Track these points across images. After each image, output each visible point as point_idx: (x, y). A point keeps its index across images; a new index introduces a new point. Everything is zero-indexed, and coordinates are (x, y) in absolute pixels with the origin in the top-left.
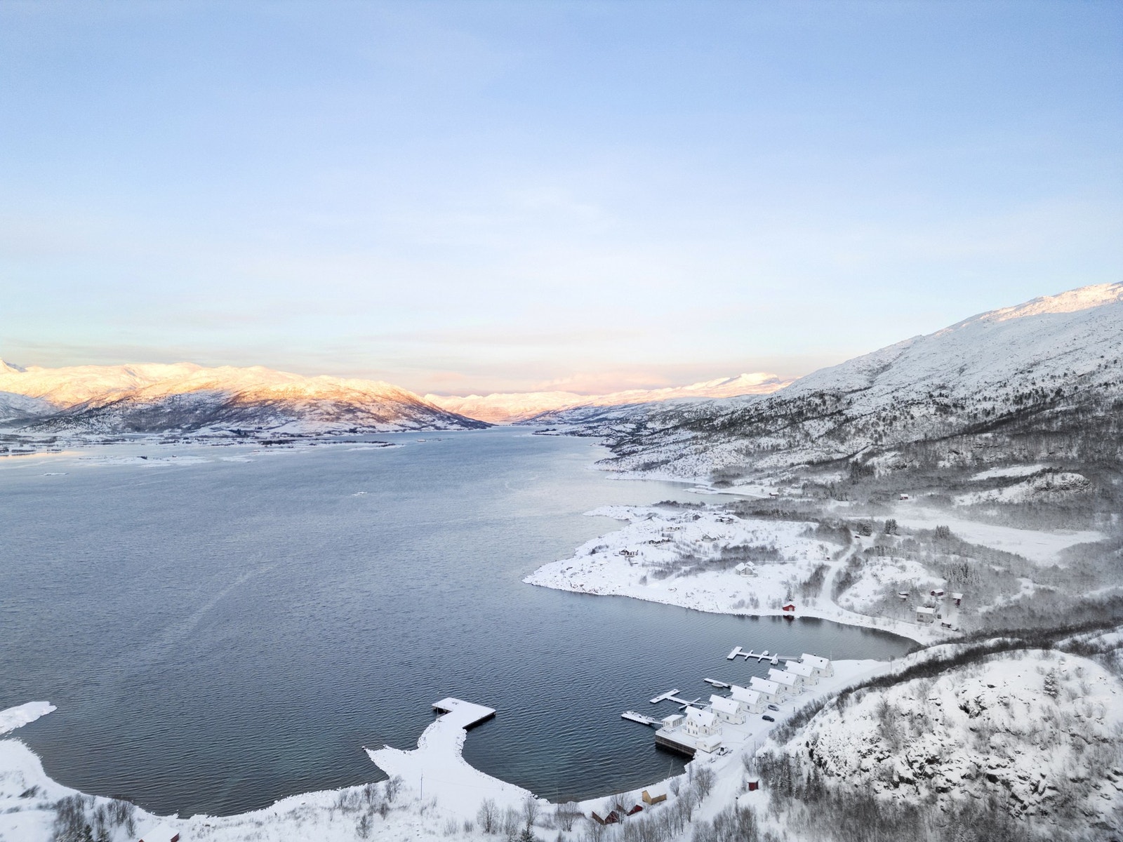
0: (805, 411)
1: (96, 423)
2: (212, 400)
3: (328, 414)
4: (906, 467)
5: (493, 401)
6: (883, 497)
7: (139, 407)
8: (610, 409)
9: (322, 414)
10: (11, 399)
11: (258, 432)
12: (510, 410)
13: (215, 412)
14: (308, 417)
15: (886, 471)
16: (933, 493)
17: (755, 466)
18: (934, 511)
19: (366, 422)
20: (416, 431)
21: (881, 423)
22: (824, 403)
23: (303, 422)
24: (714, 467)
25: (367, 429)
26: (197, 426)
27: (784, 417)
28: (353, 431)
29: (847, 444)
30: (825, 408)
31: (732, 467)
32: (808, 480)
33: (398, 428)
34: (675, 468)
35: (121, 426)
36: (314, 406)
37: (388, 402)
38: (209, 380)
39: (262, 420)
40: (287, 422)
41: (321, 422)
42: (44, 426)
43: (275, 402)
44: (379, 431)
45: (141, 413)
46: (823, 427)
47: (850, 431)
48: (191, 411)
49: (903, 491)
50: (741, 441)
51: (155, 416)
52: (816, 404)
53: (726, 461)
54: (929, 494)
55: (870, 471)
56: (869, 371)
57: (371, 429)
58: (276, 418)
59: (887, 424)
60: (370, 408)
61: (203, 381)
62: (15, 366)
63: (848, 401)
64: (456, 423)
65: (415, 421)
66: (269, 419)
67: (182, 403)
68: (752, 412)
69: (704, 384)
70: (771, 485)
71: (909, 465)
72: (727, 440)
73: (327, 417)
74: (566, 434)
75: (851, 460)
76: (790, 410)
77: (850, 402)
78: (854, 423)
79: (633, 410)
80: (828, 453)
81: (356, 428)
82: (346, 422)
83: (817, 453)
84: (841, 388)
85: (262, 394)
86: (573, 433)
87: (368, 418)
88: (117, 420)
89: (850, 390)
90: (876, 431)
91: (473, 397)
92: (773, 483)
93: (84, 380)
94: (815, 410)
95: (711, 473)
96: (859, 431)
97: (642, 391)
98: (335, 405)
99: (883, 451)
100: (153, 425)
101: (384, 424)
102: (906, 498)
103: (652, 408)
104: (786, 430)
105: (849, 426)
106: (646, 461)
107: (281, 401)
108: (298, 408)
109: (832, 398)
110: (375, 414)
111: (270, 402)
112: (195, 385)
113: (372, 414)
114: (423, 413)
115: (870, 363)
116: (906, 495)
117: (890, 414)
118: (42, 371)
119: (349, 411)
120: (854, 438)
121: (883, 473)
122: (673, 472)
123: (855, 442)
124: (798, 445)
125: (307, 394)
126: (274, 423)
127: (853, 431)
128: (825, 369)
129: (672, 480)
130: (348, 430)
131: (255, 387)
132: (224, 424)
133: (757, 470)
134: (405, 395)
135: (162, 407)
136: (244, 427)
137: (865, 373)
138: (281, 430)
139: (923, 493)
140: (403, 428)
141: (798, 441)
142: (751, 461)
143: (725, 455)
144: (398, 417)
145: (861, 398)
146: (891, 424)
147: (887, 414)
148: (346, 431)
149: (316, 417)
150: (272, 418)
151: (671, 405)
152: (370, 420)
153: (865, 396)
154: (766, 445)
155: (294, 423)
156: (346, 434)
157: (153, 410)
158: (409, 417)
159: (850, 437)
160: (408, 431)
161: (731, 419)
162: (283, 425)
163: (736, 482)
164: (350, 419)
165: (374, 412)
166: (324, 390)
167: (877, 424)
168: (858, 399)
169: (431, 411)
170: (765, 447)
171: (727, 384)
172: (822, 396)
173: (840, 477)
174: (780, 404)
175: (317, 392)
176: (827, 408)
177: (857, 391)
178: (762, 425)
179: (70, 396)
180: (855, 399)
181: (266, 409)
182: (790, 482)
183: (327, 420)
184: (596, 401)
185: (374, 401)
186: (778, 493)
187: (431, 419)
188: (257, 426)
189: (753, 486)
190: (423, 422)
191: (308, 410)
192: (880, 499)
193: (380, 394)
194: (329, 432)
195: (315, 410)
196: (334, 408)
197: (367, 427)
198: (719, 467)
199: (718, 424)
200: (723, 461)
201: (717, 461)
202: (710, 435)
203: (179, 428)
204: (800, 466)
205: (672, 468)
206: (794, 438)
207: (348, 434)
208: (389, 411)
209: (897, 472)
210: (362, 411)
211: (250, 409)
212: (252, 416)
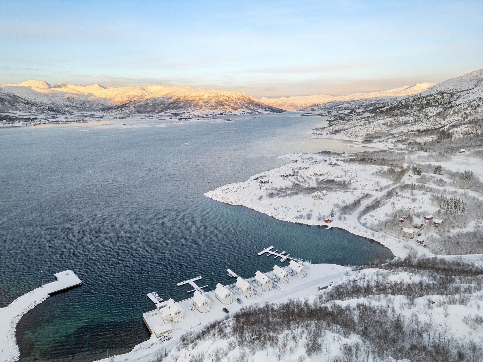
0: (431, 102)
1: (125, 110)
2: (168, 100)
3: (213, 106)
4: (472, 133)
5: (291, 100)
6: (449, 151)
7: (140, 103)
8: (344, 103)
9: (210, 106)
10: (99, 100)
11: (183, 114)
12: (298, 104)
13: (168, 106)
14: (204, 108)
15: (459, 136)
16: (480, 149)
17: (391, 132)
18: (476, 160)
19: (228, 110)
20: (250, 114)
21: (470, 108)
22: (443, 97)
23: (202, 110)
24: (368, 132)
25: (228, 113)
26: (161, 111)
27: (418, 105)
28: (222, 114)
29: (446, 120)
30: (443, 100)
31: (378, 132)
32: (413, 140)
33: (241, 113)
34: (348, 133)
35: (133, 111)
36: (206, 103)
37: (238, 101)
38: (169, 92)
39: (185, 109)
40: (195, 110)
41: (209, 110)
42: (106, 111)
43: (192, 101)
44: (233, 114)
45: (141, 106)
46: (436, 111)
47: (450, 113)
48: (159, 105)
49: (463, 148)
50: (389, 119)
51: (146, 107)
52: (438, 98)
53: (375, 130)
54: (478, 150)
55: (450, 136)
56: (477, 80)
57: (230, 113)
58: (191, 108)
59: (473, 109)
60: (231, 103)
61: (167, 92)
62: (103, 87)
63: (458, 96)
64: (268, 110)
65: (250, 109)
66: (188, 108)
67: (156, 101)
68: (403, 103)
69: (396, 89)
70: (392, 142)
71: (474, 132)
72: (382, 118)
73: (212, 107)
74: (316, 115)
75: (442, 129)
76: (423, 101)
77: (459, 97)
78: (453, 108)
79: (355, 103)
80: (434, 125)
81: (223, 113)
82: (220, 110)
83: (428, 125)
84: (457, 89)
85: (187, 98)
86: (319, 115)
87: (229, 108)
88: (132, 109)
89: (461, 90)
90: (465, 113)
91: (283, 98)
92: (393, 142)
93: (125, 92)
94: (437, 101)
95: (365, 135)
96: (455, 113)
97: (364, 93)
98: (215, 102)
99: (461, 124)
100: (145, 111)
101: (236, 111)
102: (464, 152)
103: (365, 102)
104: (415, 113)
105: (450, 110)
106: (337, 129)
107: (194, 101)
108: (200, 104)
109: (448, 95)
110: (232, 107)
111: (190, 101)
112: (163, 94)
113: (231, 106)
114: (254, 106)
115: (478, 75)
116: (464, 150)
117: (476, 103)
118: (112, 89)
119: (221, 105)
120: (451, 117)
121: (457, 136)
122: (346, 135)
123: (451, 119)
124: (420, 120)
125: (204, 98)
126: (190, 110)
127: (452, 113)
128: (451, 79)
129: (344, 139)
130: (220, 113)
131: (184, 95)
132: (171, 110)
133: (390, 134)
134: (247, 97)
135: (149, 103)
136: (178, 112)
137: (474, 80)
138: (192, 113)
139: (475, 149)
140: (243, 113)
141: (420, 119)
142: (390, 129)
143: (375, 126)
144: (242, 108)
145: (466, 95)
146: (476, 109)
147: (474, 103)
148: (218, 114)
149: (207, 108)
150: (190, 108)
151: (375, 100)
152: (230, 109)
153: (468, 93)
154: (402, 120)
155: (198, 110)
156: (218, 115)
157: (145, 105)
158: (247, 108)
159: (449, 116)
160: (246, 114)
161: (392, 107)
162: (194, 111)
163: (375, 140)
164: (222, 109)
165: (232, 106)
166: (211, 96)
167: (467, 109)
168: (463, 95)
169: (258, 105)
170: (401, 122)
171: (408, 89)
172: (442, 94)
173: (431, 139)
174: (418, 99)
175: (209, 97)
176: (444, 100)
177: (465, 91)
178: (404, 110)
179: (120, 99)
180: (462, 95)
181: (187, 104)
182: (403, 141)
183: (212, 109)
184: (339, 99)
185: (233, 101)
186: (393, 147)
187: (257, 108)
188: (183, 111)
189: (382, 143)
190: (253, 110)
191: (204, 105)
192: (447, 152)
193: (236, 97)
194: (211, 115)
195: (207, 104)
196: (215, 104)
197: (229, 112)
198: (370, 133)
199: (384, 110)
200: (374, 129)
201: (370, 129)
202: (376, 116)
203: (154, 112)
204: (412, 132)
205: (346, 133)
206: (419, 117)
207: (219, 115)
208: (239, 105)
209: (466, 136)
210: (227, 105)
211: (181, 104)
212: (182, 107)
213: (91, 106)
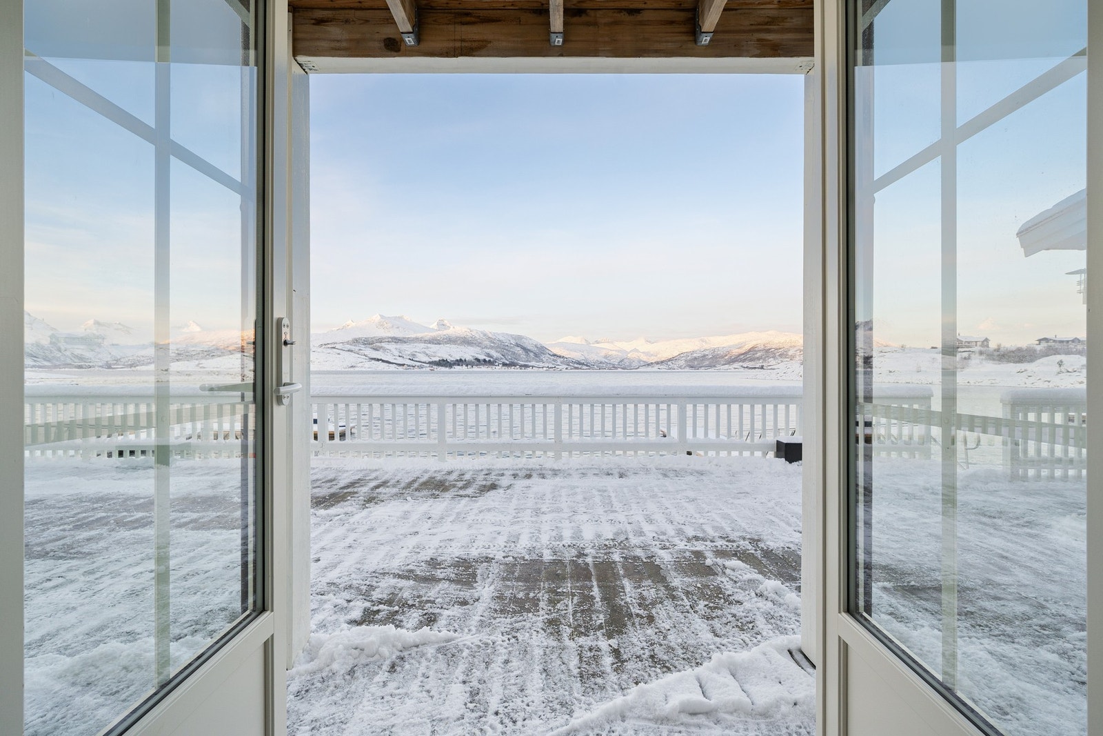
1: (671, 365)
7: (695, 355)
13: (737, 357)
39: (764, 360)
40: (782, 361)
43: (777, 349)
51: (703, 360)
85: (769, 345)
100: (701, 365)
107: (780, 349)
108: (790, 353)
111: (773, 350)
131: (766, 341)
132: (741, 364)
135: (708, 355)
150: (772, 359)
155: (787, 363)
157: (702, 357)
181: (768, 353)
203: (714, 367)
211: (759, 354)
212: (758, 359)
213: (630, 363)
